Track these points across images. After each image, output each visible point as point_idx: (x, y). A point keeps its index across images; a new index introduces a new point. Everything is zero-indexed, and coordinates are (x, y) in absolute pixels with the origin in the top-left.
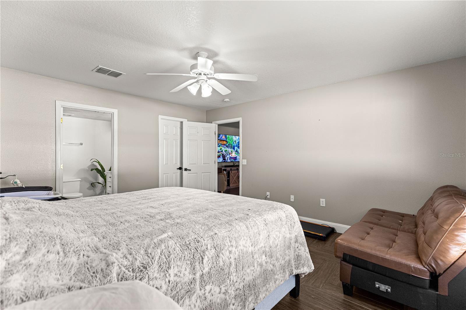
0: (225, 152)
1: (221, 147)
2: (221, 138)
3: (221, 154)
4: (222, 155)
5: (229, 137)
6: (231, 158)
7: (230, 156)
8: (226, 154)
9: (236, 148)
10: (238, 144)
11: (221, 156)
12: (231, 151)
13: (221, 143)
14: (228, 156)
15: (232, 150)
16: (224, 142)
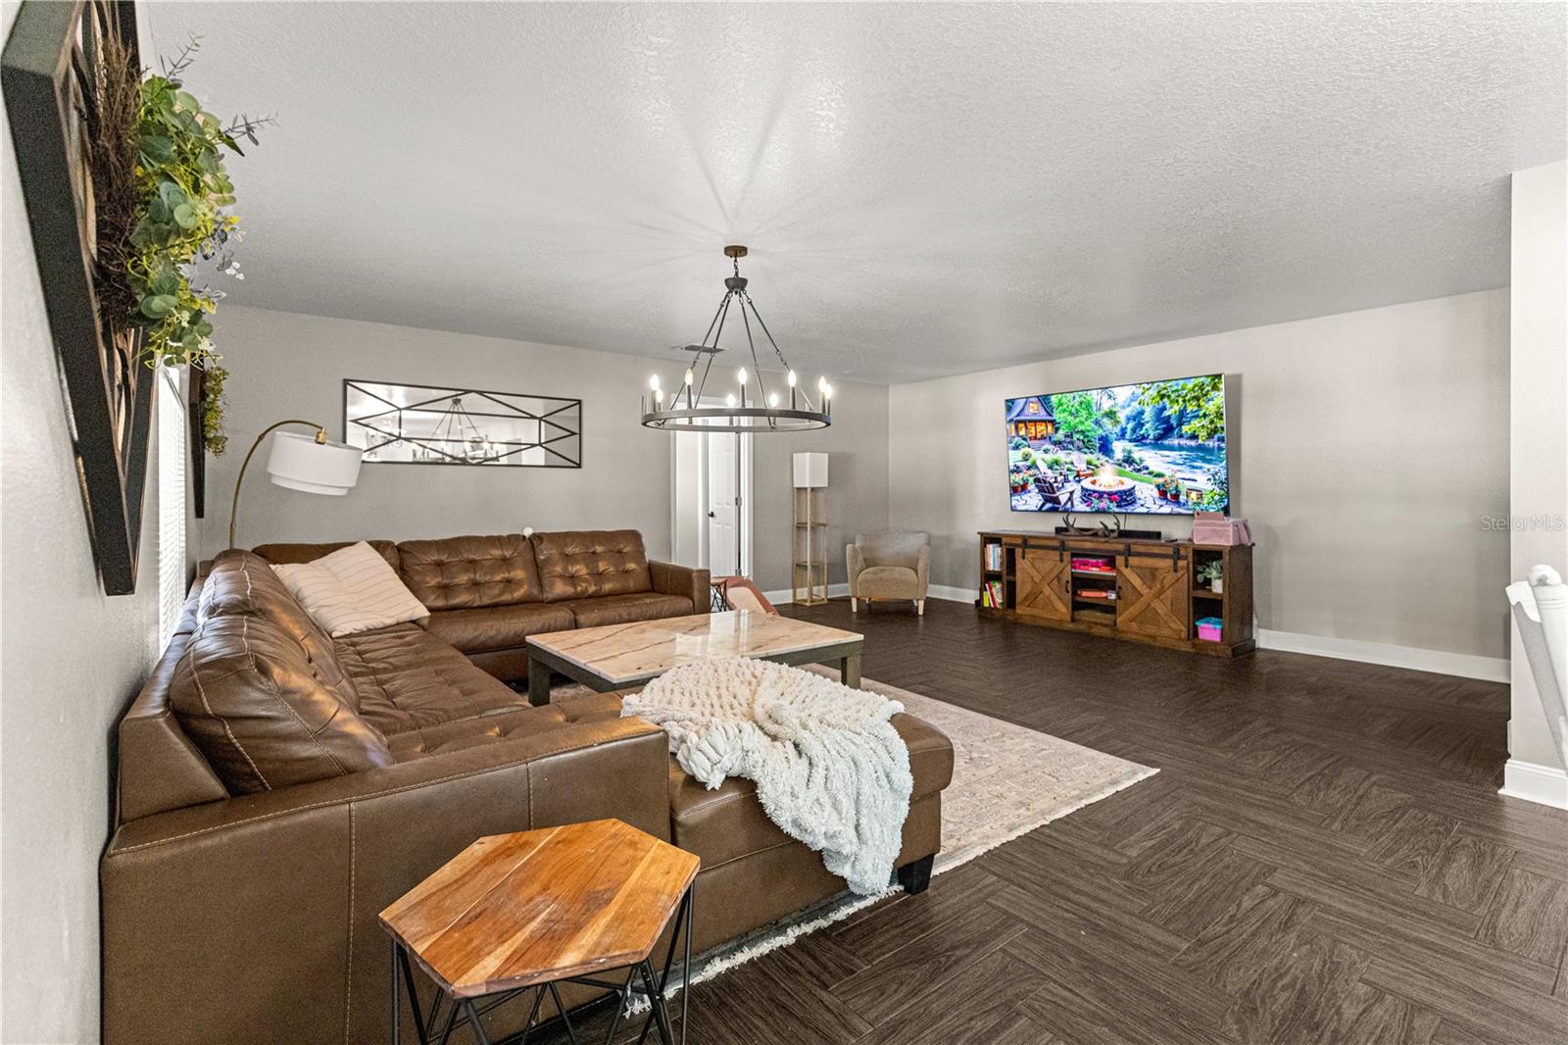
0: (1051, 468)
1: (1027, 450)
2: (1018, 415)
3: (1031, 480)
4: (1037, 480)
5: (1064, 400)
6: (1087, 495)
7: (1086, 483)
8: (1060, 478)
9: (1119, 448)
10: (1130, 426)
11: (1032, 487)
12: (1089, 463)
13: (1022, 432)
14: (1069, 487)
15: (1096, 457)
16: (1041, 428)
